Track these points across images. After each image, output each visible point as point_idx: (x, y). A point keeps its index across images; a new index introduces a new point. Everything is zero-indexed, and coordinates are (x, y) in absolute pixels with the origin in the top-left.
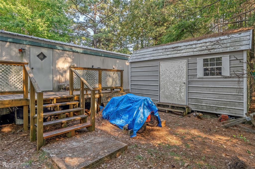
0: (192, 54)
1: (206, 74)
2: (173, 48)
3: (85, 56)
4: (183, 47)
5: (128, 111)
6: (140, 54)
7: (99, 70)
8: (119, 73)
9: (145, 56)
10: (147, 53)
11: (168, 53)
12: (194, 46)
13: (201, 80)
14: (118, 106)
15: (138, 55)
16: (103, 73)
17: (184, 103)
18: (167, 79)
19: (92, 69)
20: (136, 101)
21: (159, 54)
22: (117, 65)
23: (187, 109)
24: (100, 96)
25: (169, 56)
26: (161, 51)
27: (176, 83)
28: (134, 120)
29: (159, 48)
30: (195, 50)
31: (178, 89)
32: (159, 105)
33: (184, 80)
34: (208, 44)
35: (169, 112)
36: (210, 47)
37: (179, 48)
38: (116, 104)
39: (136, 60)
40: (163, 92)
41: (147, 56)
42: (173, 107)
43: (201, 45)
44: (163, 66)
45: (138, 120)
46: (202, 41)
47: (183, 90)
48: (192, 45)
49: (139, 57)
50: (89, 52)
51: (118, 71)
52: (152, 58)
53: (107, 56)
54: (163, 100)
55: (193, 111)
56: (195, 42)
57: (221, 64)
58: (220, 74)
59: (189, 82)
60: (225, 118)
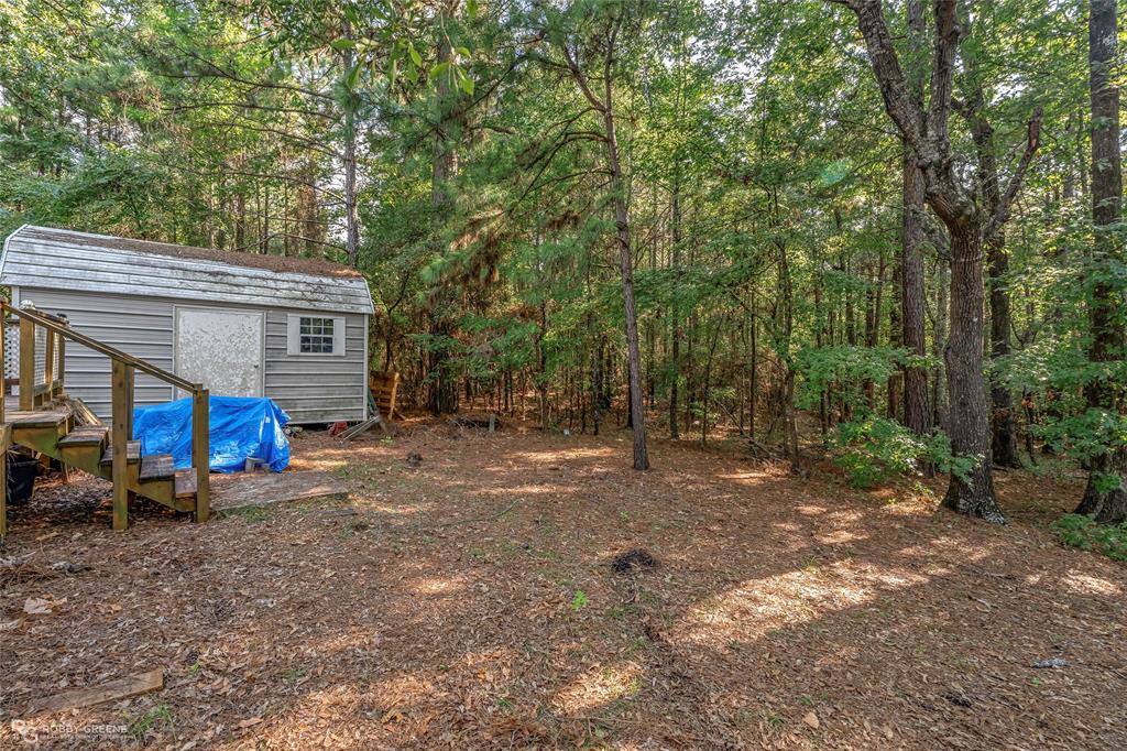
0: (276, 302)
1: (304, 349)
2: (208, 273)
4: (244, 280)
9: (101, 275)
10: (104, 266)
11: (200, 285)
12: (272, 284)
13: (294, 361)
18: (206, 355)
21: (165, 282)
26: (168, 273)
27: (233, 366)
30: (279, 294)
31: (238, 381)
33: (254, 360)
34: (301, 286)
36: (308, 295)
37: (232, 280)
41: (114, 277)
43: (287, 285)
44: (190, 320)
47: (251, 384)
48: (263, 279)
52: (143, 290)
56: (269, 274)
57: (331, 331)
58: (329, 349)
59: (269, 365)
60: (341, 427)
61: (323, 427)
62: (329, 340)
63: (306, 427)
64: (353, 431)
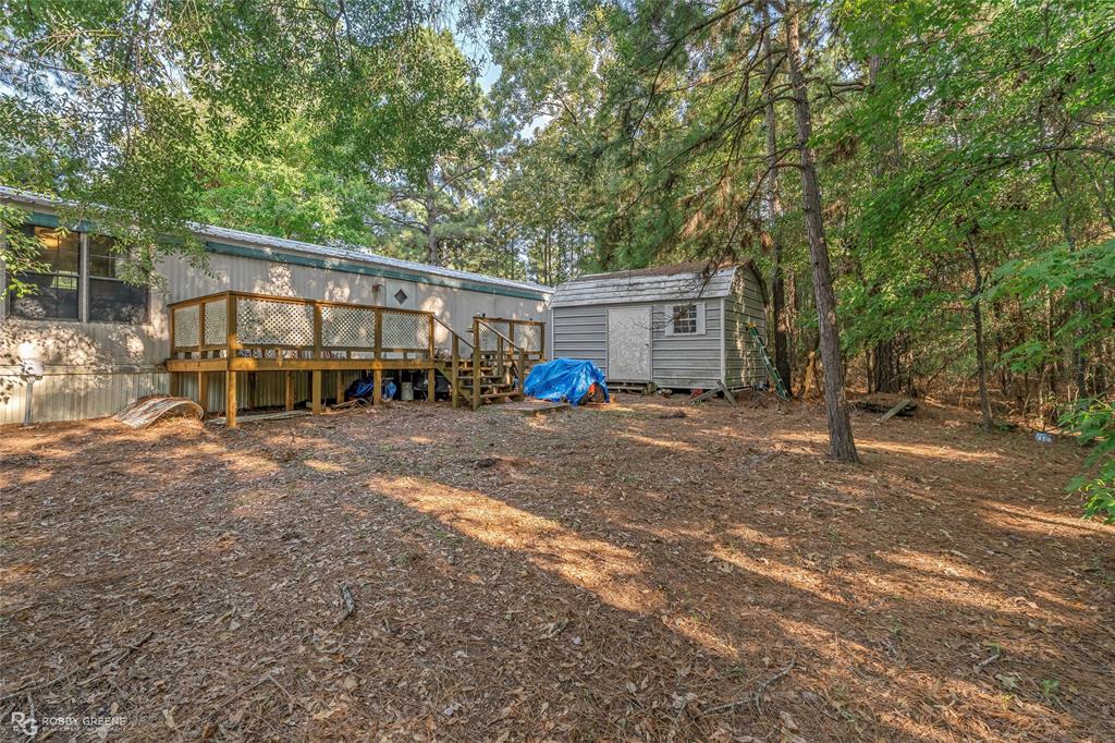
0: (658, 298)
1: (676, 330)
2: (630, 285)
3: (465, 293)
4: (647, 285)
5: (564, 379)
6: (572, 292)
7: (512, 322)
8: (538, 328)
9: (582, 297)
10: (586, 291)
11: (622, 294)
12: (662, 285)
13: (670, 340)
14: (547, 376)
15: (568, 293)
16: (516, 327)
17: (647, 378)
18: (621, 338)
19: (499, 320)
20: (575, 366)
21: (607, 295)
22: (520, 311)
23: (650, 386)
24: (514, 365)
25: (624, 300)
26: (610, 289)
27: (635, 345)
28: (574, 389)
29: (608, 282)
30: (663, 291)
31: (638, 355)
32: (608, 384)
33: (647, 340)
34: (681, 283)
35: (625, 391)
36: (683, 289)
37: (640, 287)
38: (544, 374)
39: (566, 304)
40: (614, 361)
41: (587, 296)
42: (629, 384)
43: (672, 284)
44: (615, 317)
45: (580, 387)
46: (674, 278)
47: (645, 357)
48: (659, 282)
49: (570, 298)
50: (470, 286)
51: (536, 324)
52: (595, 302)
53: (502, 291)
54: (613, 376)
55: (659, 389)
56: (665, 278)
57: (695, 315)
58: (694, 330)
59: (654, 343)
60: (698, 392)
61: (687, 392)
62: (694, 323)
63: (676, 391)
64: (704, 396)
